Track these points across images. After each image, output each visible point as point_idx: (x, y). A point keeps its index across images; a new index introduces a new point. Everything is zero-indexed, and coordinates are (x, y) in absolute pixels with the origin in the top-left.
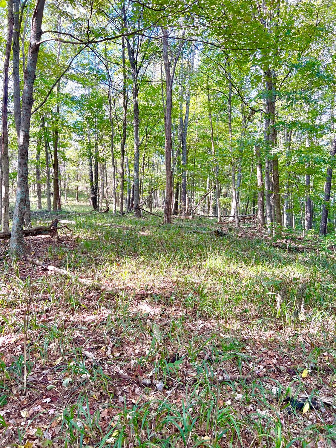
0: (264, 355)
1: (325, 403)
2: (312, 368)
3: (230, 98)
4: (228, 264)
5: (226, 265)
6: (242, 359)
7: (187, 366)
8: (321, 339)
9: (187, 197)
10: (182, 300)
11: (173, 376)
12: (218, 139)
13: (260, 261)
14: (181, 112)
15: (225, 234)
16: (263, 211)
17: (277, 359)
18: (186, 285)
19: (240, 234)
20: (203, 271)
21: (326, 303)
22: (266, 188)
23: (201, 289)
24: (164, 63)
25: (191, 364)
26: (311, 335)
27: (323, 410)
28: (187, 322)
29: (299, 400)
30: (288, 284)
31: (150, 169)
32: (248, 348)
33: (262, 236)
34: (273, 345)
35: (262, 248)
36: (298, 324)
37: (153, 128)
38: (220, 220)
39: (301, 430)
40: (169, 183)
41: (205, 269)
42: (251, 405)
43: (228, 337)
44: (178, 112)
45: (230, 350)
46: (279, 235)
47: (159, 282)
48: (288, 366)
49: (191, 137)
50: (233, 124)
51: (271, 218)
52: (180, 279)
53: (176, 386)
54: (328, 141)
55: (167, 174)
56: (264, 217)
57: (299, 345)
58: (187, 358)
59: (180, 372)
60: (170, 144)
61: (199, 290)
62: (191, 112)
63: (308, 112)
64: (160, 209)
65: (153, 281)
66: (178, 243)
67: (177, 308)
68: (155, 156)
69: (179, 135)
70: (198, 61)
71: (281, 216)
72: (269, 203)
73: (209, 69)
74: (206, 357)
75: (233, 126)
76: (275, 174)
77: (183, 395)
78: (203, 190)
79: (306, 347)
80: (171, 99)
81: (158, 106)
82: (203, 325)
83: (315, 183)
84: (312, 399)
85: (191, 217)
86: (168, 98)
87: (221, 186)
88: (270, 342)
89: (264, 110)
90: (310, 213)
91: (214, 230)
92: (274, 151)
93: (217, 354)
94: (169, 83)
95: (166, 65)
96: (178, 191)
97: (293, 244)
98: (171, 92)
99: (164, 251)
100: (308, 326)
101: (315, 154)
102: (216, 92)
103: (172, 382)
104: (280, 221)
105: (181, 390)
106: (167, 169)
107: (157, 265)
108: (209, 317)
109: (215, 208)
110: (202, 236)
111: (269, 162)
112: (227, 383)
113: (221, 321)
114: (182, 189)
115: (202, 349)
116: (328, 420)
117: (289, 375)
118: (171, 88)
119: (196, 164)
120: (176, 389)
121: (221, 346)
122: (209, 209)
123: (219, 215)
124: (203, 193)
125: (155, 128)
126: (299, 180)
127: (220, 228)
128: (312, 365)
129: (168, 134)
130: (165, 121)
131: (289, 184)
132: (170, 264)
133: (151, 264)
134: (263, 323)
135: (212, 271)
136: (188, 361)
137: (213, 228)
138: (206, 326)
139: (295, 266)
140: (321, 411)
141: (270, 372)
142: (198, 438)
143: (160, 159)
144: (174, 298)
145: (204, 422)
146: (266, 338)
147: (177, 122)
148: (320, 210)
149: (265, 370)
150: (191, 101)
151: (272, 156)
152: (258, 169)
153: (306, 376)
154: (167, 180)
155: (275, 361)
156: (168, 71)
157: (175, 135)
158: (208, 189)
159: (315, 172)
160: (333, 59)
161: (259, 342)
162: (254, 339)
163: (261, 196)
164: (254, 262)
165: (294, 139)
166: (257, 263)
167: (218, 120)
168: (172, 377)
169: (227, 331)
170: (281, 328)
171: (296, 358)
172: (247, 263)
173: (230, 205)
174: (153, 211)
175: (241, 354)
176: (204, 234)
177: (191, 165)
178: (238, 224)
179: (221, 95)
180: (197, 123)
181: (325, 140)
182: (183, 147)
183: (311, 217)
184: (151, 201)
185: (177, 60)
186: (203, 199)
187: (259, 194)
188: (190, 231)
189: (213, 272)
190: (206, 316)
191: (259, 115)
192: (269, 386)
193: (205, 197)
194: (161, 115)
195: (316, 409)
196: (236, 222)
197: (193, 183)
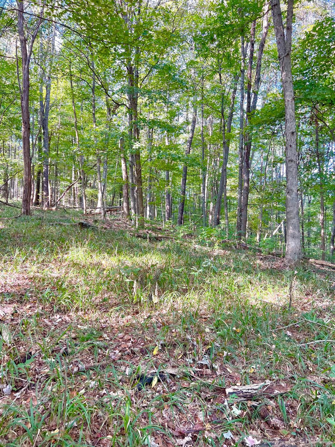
0: (121, 340)
1: (171, 374)
2: (162, 345)
3: (94, 88)
4: (91, 256)
5: (88, 257)
6: (98, 347)
7: (40, 364)
8: (171, 317)
9: (49, 187)
10: (40, 295)
11: (23, 376)
12: (82, 129)
13: (123, 251)
14: (41, 95)
15: (90, 226)
16: (128, 204)
17: (132, 342)
18: (44, 280)
19: (105, 226)
20: (64, 264)
21: (176, 286)
22: (130, 181)
23: (60, 283)
24: (19, 38)
25: (44, 361)
26: (163, 316)
27: (169, 380)
28: (43, 319)
29: (149, 376)
30: (146, 271)
31: (5, 154)
32: (105, 335)
33: (126, 227)
34: (130, 330)
35: (126, 239)
36: (153, 307)
37: (8, 108)
38: (86, 211)
39: (149, 403)
40: (27, 170)
41: (67, 263)
42: (104, 390)
43: (86, 327)
44: (38, 95)
45: (87, 341)
46: (142, 226)
47: (12, 279)
48: (141, 347)
49: (53, 123)
50: (97, 115)
51: (135, 210)
52: (37, 274)
53: (27, 386)
54: (184, 141)
55: (25, 161)
56: (129, 209)
57: (152, 326)
58: (40, 355)
59: (31, 371)
60: (28, 129)
61: (58, 284)
62: (52, 96)
63: (167, 113)
64: (18, 199)
65: (6, 279)
66: (38, 236)
67: (32, 305)
68: (12, 140)
69: (39, 119)
70: (59, 43)
71: (144, 208)
72: (133, 196)
73: (71, 55)
74: (62, 351)
75: (98, 117)
76: (138, 168)
77: (33, 394)
78: (68, 180)
79: (158, 327)
80: (28, 79)
81: (13, 85)
82: (60, 320)
83: (174, 179)
84: (160, 372)
85: (54, 208)
86: (24, 77)
87: (87, 177)
88: (127, 327)
89: (128, 105)
90: (169, 206)
91: (79, 222)
92: (136, 146)
93: (73, 346)
94: (26, 61)
95: (22, 41)
96: (39, 180)
97: (154, 234)
98: (28, 72)
99: (20, 245)
100: (161, 307)
101: (172, 152)
102: (79, 80)
103: (22, 383)
104: (143, 213)
105: (33, 389)
106: (24, 155)
107: (11, 261)
108: (67, 310)
109: (81, 199)
110: (65, 228)
111: (132, 156)
112: (82, 373)
113: (80, 313)
114: (44, 178)
115: (58, 344)
116: (172, 389)
117: (141, 354)
118: (28, 68)
119: (59, 152)
120: (26, 389)
121: (78, 338)
122: (74, 201)
123: (85, 207)
124: (68, 184)
125: (11, 109)
126: (160, 175)
127: (86, 220)
128: (162, 342)
129: (26, 118)
130: (22, 103)
131: (151, 179)
132: (27, 259)
133: (3, 260)
134: (121, 309)
135: (74, 263)
136: (42, 358)
137: (78, 220)
138: (64, 320)
139: (153, 254)
140: (167, 382)
141: (125, 355)
142: (47, 434)
143: (17, 144)
144: (30, 295)
145: (55, 417)
146: (123, 324)
147: (37, 105)
148: (178, 203)
149: (120, 354)
150: (53, 85)
151: (134, 151)
152: (123, 162)
153: (157, 353)
154: (25, 168)
155: (130, 344)
156: (24, 48)
157: (35, 119)
158: (73, 179)
159: (173, 169)
160: (187, 66)
161: (117, 328)
162: (112, 326)
163: (126, 189)
164: (116, 252)
165: (155, 136)
166: (119, 252)
167: (82, 109)
168: (22, 378)
169: (85, 322)
170: (137, 313)
171: (149, 338)
172: (110, 253)
173: (97, 197)
174: (10, 201)
175: (98, 342)
176: (68, 226)
177: (54, 153)
178: (105, 215)
179: (85, 84)
180: (60, 109)
181: (182, 140)
182: (44, 132)
183: (171, 209)
184: (6, 190)
185: (34, 37)
186: (67, 190)
187: (124, 187)
188: (51, 224)
189: (75, 265)
190: (64, 310)
191: (124, 109)
192: (123, 368)
193: (70, 187)
194: (17, 95)
195: (163, 381)
196: (102, 214)
197: (57, 172)
